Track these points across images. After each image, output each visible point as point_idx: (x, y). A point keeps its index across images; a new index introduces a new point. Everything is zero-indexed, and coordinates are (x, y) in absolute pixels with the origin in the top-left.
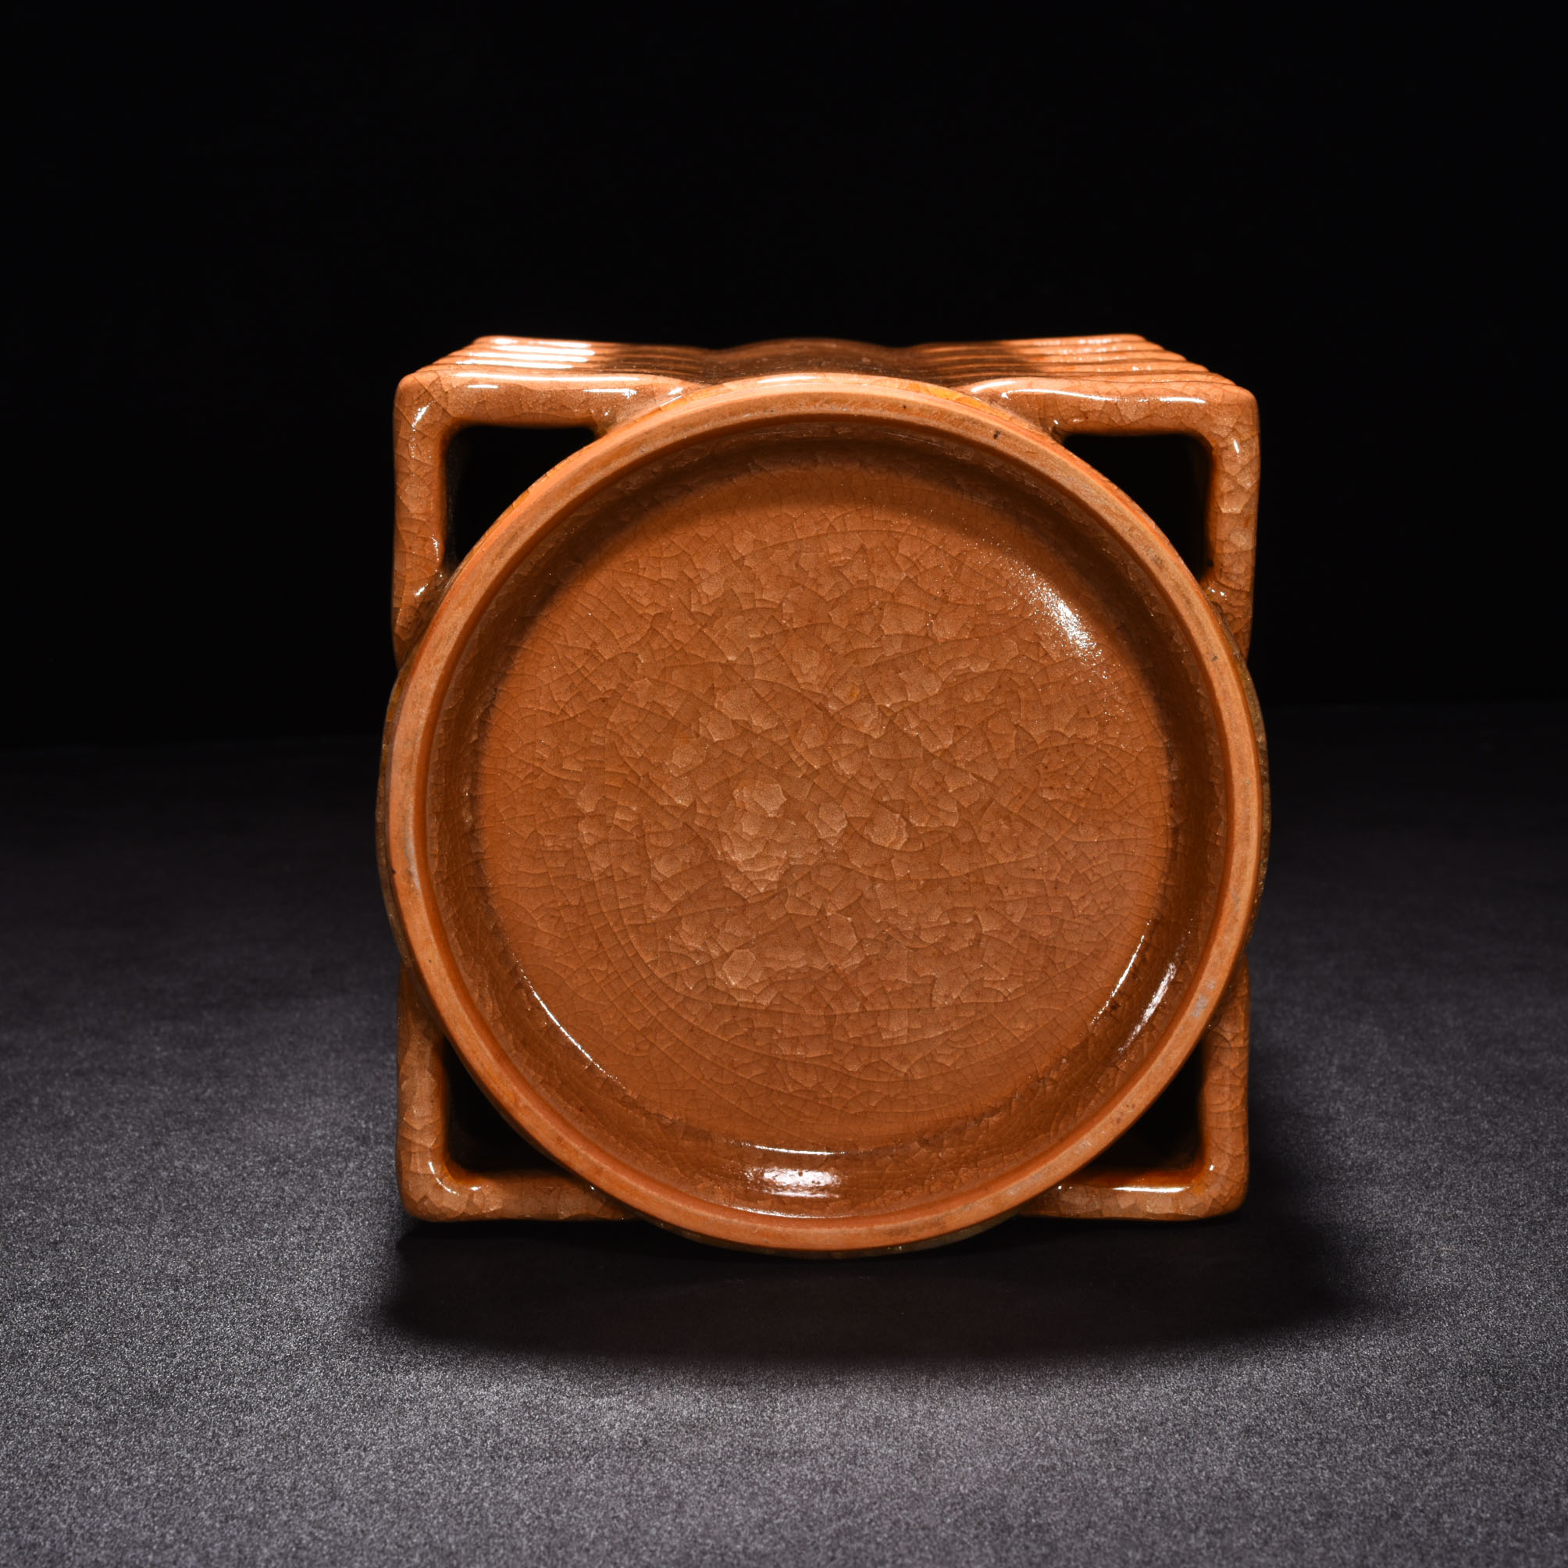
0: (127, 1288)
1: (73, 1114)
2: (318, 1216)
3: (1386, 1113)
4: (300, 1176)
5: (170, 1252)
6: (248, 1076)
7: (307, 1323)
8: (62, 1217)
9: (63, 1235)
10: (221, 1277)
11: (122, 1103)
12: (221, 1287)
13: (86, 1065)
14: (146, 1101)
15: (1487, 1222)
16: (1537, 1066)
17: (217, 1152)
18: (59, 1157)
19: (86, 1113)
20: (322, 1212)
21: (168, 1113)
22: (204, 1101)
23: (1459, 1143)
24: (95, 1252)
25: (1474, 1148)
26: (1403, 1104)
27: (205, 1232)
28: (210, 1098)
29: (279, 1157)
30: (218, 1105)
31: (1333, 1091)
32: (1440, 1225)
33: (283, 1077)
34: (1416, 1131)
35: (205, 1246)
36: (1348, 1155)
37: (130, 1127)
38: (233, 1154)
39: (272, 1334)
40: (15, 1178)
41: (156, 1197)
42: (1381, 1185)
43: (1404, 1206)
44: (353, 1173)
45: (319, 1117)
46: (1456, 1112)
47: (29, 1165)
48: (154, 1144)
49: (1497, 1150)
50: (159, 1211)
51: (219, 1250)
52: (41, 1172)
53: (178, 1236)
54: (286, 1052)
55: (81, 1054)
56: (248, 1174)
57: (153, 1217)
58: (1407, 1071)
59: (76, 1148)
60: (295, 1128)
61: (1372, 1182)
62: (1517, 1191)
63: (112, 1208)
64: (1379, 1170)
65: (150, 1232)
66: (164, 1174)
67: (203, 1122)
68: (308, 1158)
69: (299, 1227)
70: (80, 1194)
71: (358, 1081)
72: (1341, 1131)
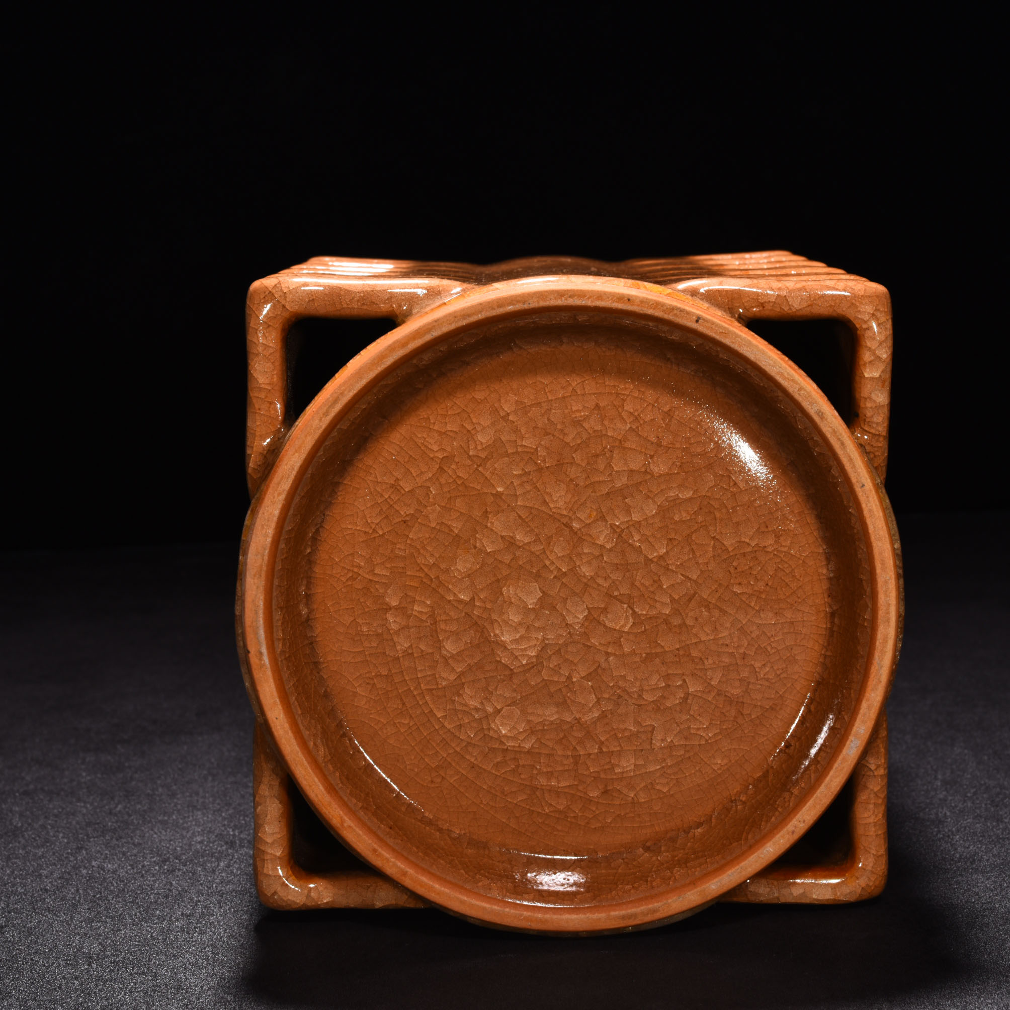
0: (53, 963)
1: (20, 825)
2: (196, 905)
3: (981, 816)
4: (184, 873)
5: (86, 934)
6: (148, 795)
7: (187, 992)
8: (8, 906)
10: (123, 954)
11: (56, 816)
12: (123, 962)
13: (32, 787)
14: (73, 814)
17: (124, 854)
18: (8, 859)
19: (29, 824)
20: (199, 901)
21: (89, 824)
22: (116, 815)
24: (30, 935)
27: (112, 918)
28: (120, 812)
29: (169, 858)
30: (126, 817)
33: (173, 795)
34: (1004, 829)
35: (112, 930)
36: (956, 850)
37: (61, 835)
38: (135, 855)
39: (160, 1001)
41: (78, 890)
44: (223, 870)
45: (199, 826)
48: (78, 848)
50: (79, 901)
51: (123, 932)
53: (93, 921)
54: (176, 776)
55: (28, 778)
56: (146, 872)
57: (74, 906)
58: (992, 783)
59: (21, 851)
60: (182, 835)
63: (44, 899)
64: (980, 861)
65: (72, 918)
66: (84, 872)
67: (114, 831)
68: (190, 859)
69: (182, 914)
70: (22, 888)
71: (228, 798)
72: (949, 831)
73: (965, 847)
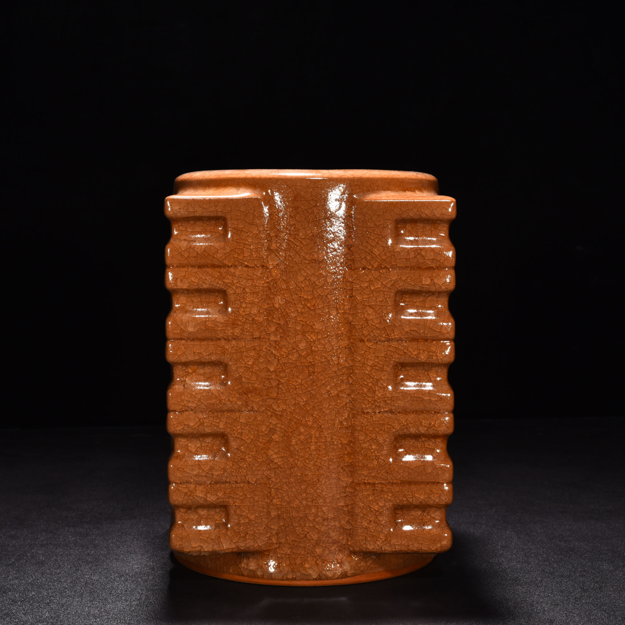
1: (44, 559)
3: (520, 562)
5: (90, 607)
6: (106, 547)
8: (49, 594)
9: (50, 600)
11: (61, 555)
13: (45, 542)
14: (70, 555)
15: (560, 598)
16: (572, 546)
17: (100, 573)
18: (42, 574)
19: (49, 559)
21: (79, 559)
22: (91, 555)
23: (547, 572)
24: (63, 607)
25: (552, 573)
26: (526, 559)
27: (102, 600)
28: (93, 554)
29: (123, 575)
30: (97, 557)
31: (500, 554)
32: (543, 599)
33: (119, 547)
34: (531, 567)
35: (103, 605)
36: (508, 576)
37: (66, 564)
40: (28, 581)
41: (81, 588)
42: (521, 586)
43: (530, 593)
45: (135, 561)
46: (544, 561)
47: (32, 577)
48: (76, 570)
49: (561, 574)
50: (83, 593)
52: (37, 579)
53: (92, 601)
54: (118, 538)
57: (82, 595)
58: (526, 547)
59: (48, 571)
60: (127, 565)
61: (518, 584)
62: (569, 588)
64: (520, 580)
65: (82, 600)
66: (82, 580)
67: (92, 562)
68: (133, 575)
69: (136, 598)
70: (53, 587)
71: (146, 549)
72: (504, 568)
73: (512, 575)
